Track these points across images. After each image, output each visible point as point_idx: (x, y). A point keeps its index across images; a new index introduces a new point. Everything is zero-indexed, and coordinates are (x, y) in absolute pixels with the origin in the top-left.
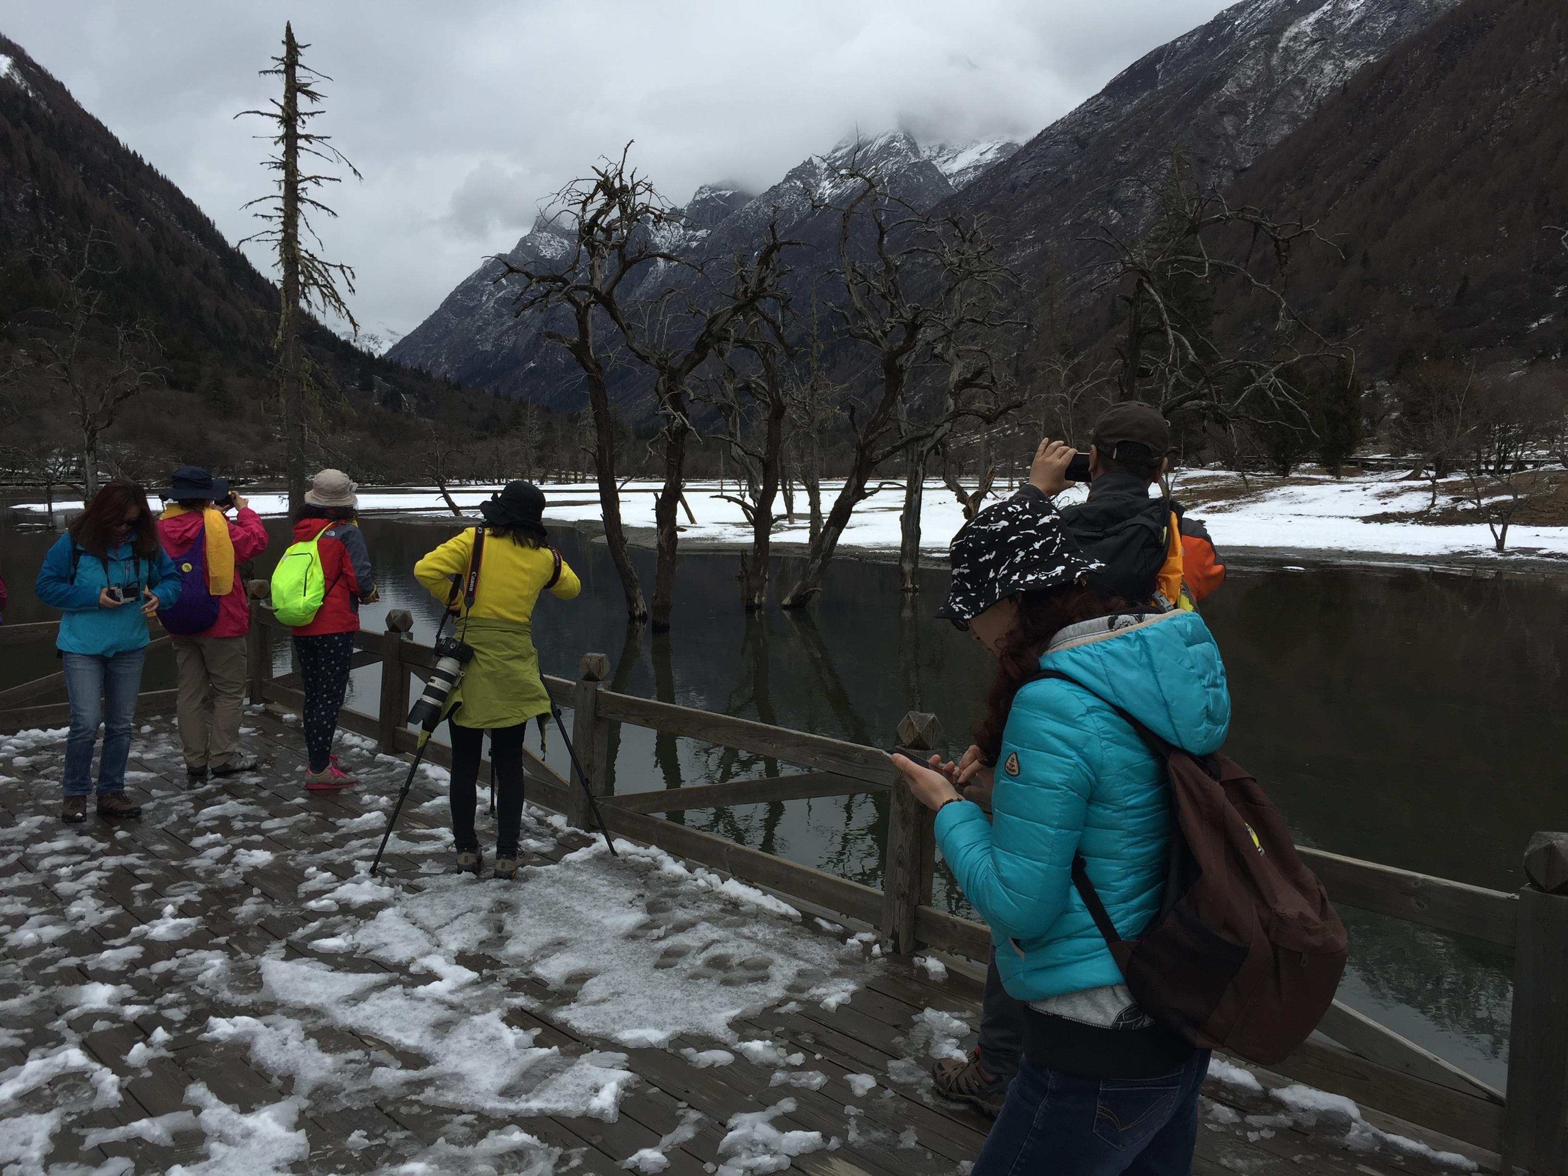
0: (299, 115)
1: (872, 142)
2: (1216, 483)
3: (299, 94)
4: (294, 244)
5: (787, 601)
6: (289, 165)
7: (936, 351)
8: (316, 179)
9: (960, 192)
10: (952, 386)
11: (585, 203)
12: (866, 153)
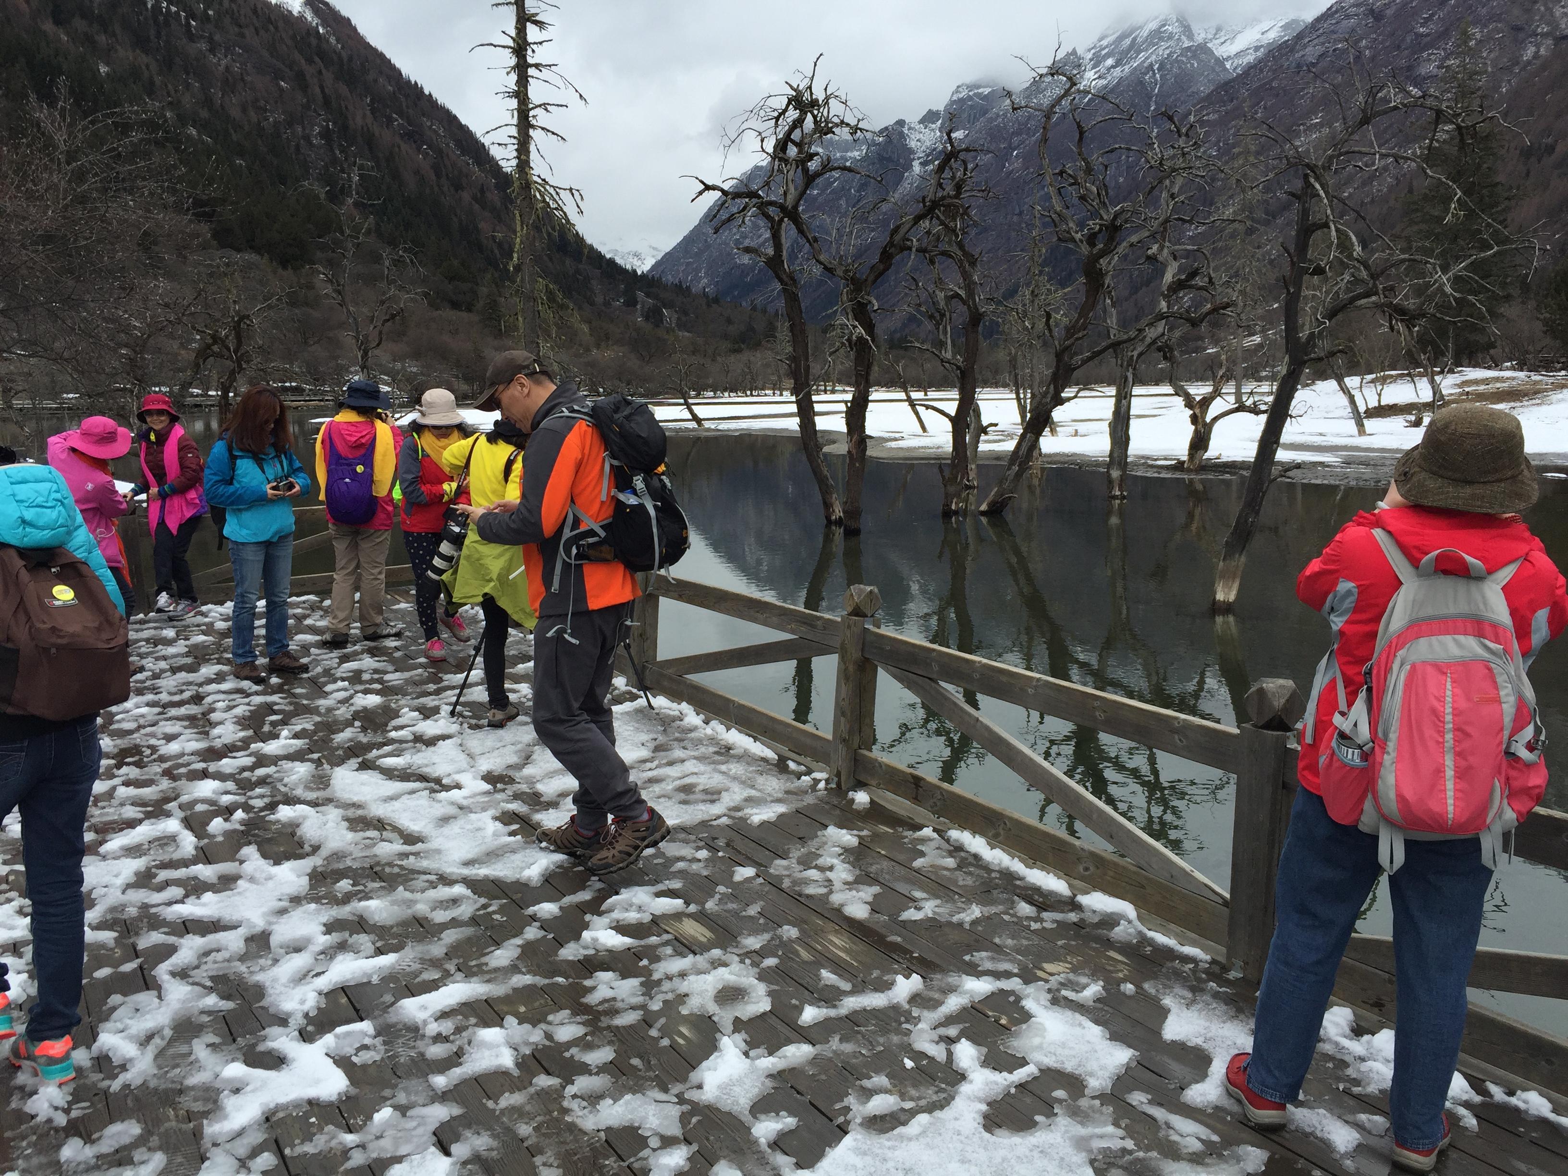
0: (529, 44)
1: (1141, 28)
2: (1498, 385)
3: (528, 24)
4: (527, 170)
5: (984, 507)
6: (521, 94)
7: (1150, 252)
8: (544, 106)
9: (1239, 76)
10: (1164, 288)
11: (777, 119)
12: (1135, 39)
